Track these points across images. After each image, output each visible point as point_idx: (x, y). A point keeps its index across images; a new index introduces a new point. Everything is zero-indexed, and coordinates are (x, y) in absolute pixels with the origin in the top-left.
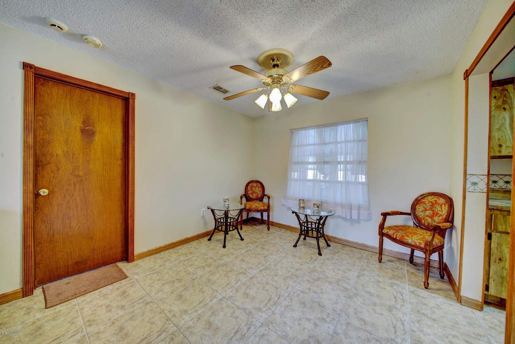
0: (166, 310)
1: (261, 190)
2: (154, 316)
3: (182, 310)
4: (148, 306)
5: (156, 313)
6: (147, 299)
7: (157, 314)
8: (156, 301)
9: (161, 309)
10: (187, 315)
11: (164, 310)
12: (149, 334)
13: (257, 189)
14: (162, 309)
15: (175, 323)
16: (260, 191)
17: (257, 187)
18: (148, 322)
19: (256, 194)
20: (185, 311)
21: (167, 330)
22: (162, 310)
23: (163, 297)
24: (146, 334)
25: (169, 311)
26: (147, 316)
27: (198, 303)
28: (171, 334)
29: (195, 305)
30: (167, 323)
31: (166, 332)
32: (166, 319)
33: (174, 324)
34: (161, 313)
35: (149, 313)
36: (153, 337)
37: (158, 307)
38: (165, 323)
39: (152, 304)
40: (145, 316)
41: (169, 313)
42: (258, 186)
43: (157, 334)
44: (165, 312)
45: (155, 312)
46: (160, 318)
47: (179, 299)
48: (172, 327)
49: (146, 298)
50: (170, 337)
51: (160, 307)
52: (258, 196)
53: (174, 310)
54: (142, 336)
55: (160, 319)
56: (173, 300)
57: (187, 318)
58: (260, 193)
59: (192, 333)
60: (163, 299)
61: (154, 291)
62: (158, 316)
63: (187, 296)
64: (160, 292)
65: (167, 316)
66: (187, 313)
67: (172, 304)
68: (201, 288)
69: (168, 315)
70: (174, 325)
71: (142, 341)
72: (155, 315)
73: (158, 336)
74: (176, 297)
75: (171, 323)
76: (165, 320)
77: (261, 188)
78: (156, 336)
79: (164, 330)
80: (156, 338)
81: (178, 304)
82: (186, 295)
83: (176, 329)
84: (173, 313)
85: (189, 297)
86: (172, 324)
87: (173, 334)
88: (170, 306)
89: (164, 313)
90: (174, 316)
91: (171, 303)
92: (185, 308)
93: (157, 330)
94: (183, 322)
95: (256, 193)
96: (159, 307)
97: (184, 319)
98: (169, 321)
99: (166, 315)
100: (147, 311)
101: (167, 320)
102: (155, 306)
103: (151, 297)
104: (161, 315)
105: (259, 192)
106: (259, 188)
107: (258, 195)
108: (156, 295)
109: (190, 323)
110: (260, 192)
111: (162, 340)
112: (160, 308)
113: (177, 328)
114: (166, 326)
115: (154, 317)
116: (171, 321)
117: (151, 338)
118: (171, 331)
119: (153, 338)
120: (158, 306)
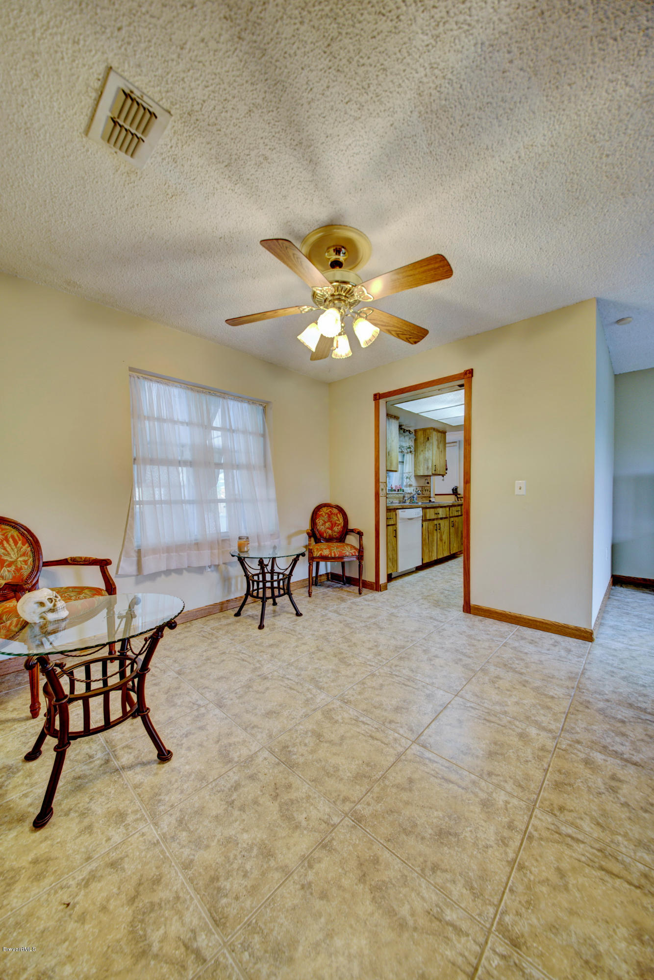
0: (506, 853)
1: (26, 548)
2: (541, 882)
3: (486, 813)
4: (522, 927)
5: (530, 880)
6: (496, 961)
7: (532, 878)
8: (492, 910)
9: (511, 873)
10: (494, 799)
11: (507, 861)
12: (588, 865)
13: (9, 549)
14: (508, 869)
15: (526, 818)
16: (24, 555)
17: (8, 542)
18: (566, 888)
19: (13, 568)
20: (484, 806)
21: (553, 827)
22: (512, 869)
23: (464, 891)
24: (594, 872)
25: (507, 845)
26: (553, 904)
27: (451, 785)
28: (555, 815)
29: (460, 790)
30: (536, 834)
31: (559, 828)
32: (531, 843)
33: (531, 817)
34: (521, 867)
35: (542, 905)
36: (587, 852)
37: (505, 888)
38: (541, 839)
39: (507, 919)
40: (560, 914)
41: (511, 843)
42: (12, 537)
43: (575, 845)
44: (511, 855)
45: (529, 888)
46: (537, 860)
47: (456, 835)
48: (539, 819)
49: (498, 966)
50: (562, 815)
51: (504, 879)
52: (22, 575)
53: (496, 833)
54: (607, 882)
55: (539, 859)
56: (464, 849)
57: (500, 798)
58: (25, 562)
59: (528, 778)
60: (472, 888)
61: (448, 953)
62: (533, 869)
63: (436, 817)
64: (448, 918)
65: (521, 844)
66: (488, 800)
67: (480, 846)
68: (394, 790)
69: (518, 844)
70: (533, 817)
71: (614, 874)
72: (537, 880)
73: (578, 841)
74: (449, 848)
75: (533, 825)
76: (535, 844)
77: (23, 544)
78: (582, 846)
79: (557, 833)
80: (583, 842)
81: (471, 831)
82: (435, 820)
83: (537, 812)
84: (506, 833)
85: (437, 810)
86: (532, 822)
87: (552, 810)
88: (490, 851)
89: (517, 855)
90: (511, 826)
91: (475, 853)
92: (478, 809)
93: (568, 852)
94: (515, 801)
95: (9, 565)
96: (507, 884)
97: (507, 802)
98: (530, 833)
99: (520, 848)
100: (538, 919)
101: (531, 838)
102: (508, 902)
103: (483, 946)
104: (526, 864)
105: (21, 559)
106: (16, 543)
107: (18, 570)
108: (464, 926)
109: (509, 787)
110: (25, 558)
111: (577, 827)
112: (509, 878)
113: (533, 809)
114: (546, 834)
115: (543, 881)
116: (527, 828)
117: (593, 854)
118: (549, 819)
119: (589, 848)
120: (504, 893)
